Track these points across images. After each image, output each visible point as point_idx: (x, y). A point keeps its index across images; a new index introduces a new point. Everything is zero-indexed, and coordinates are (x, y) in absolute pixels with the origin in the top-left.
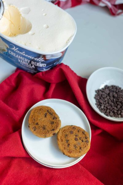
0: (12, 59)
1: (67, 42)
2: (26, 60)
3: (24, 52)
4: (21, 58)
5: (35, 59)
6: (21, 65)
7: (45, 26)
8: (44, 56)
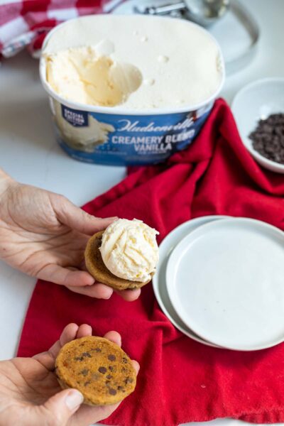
0: (118, 153)
1: (218, 70)
2: (154, 139)
3: (152, 124)
4: (143, 139)
5: (176, 128)
6: (140, 155)
7: (160, 59)
8: (194, 113)
